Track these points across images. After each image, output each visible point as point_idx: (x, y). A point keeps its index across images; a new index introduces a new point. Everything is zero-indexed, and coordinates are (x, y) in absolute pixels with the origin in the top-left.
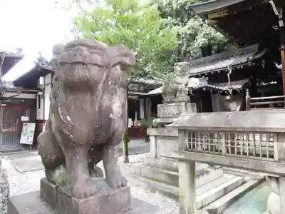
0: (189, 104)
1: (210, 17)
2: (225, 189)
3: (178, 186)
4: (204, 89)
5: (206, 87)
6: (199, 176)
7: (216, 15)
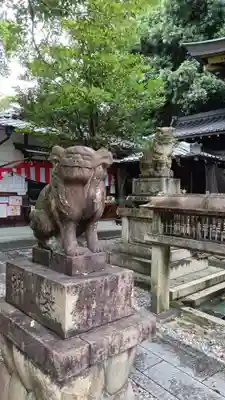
0: (172, 180)
1: (211, 61)
2: (208, 282)
3: (150, 275)
4: (196, 159)
5: (199, 156)
6: (177, 265)
7: (218, 60)
